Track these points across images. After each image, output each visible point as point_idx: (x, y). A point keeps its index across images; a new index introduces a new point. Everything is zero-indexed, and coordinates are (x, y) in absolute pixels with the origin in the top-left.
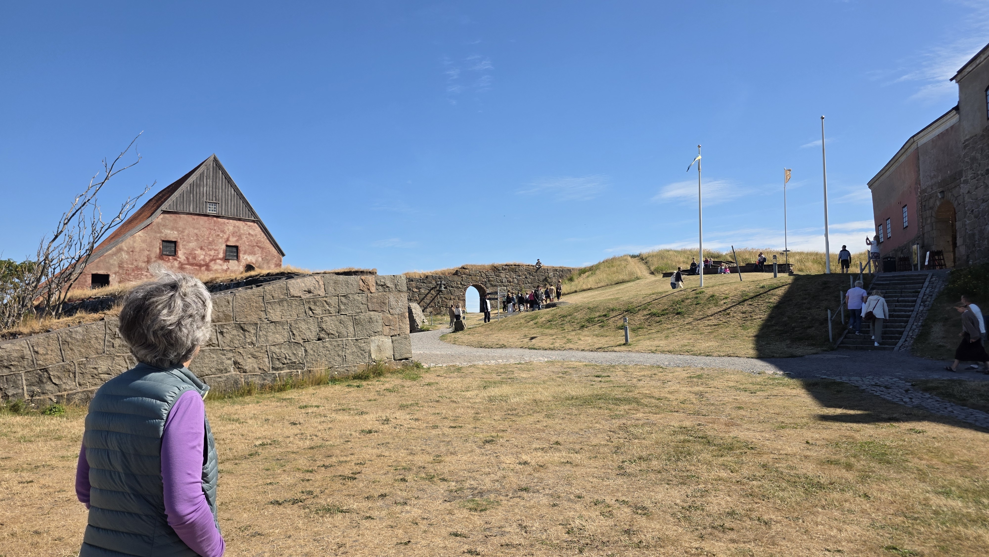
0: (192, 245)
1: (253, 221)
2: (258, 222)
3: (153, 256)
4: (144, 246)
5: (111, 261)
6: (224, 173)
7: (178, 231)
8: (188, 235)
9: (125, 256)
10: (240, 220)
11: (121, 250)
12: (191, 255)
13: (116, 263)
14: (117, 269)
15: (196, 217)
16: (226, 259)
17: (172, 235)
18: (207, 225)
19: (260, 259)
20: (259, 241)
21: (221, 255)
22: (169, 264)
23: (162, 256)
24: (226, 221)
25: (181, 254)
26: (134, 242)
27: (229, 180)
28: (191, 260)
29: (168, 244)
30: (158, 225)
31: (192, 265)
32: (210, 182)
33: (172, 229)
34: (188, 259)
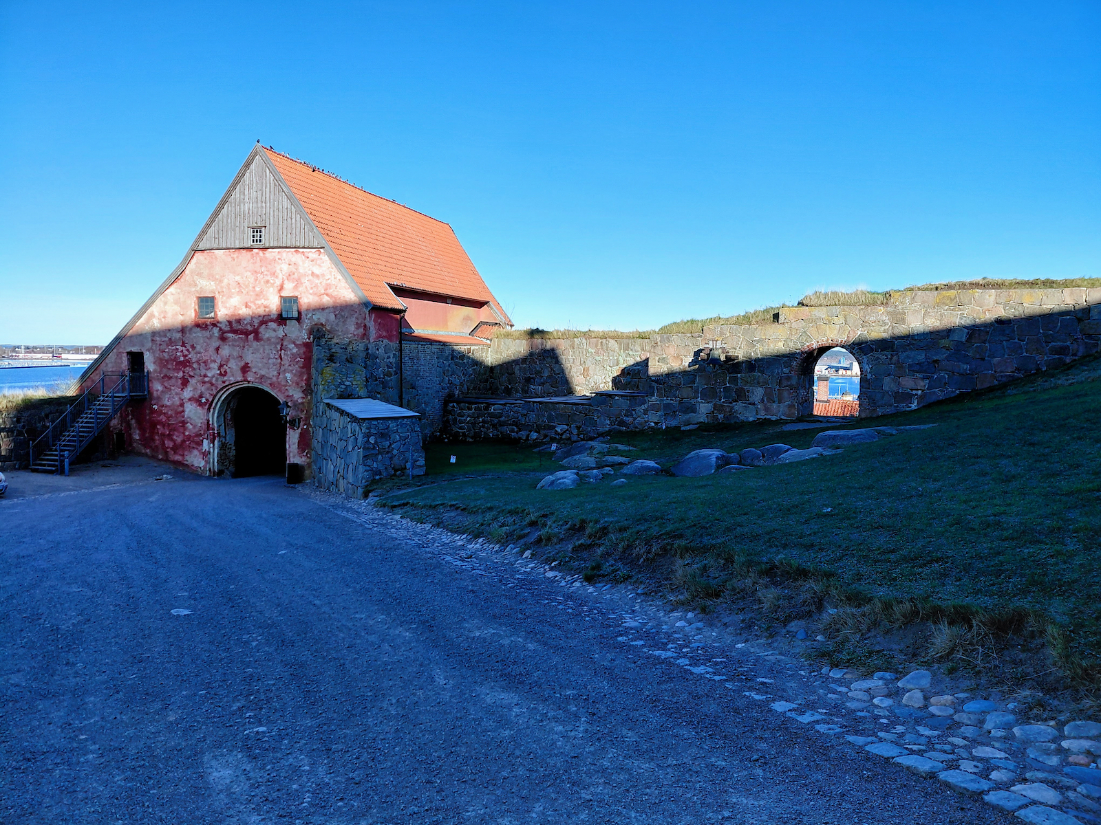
0: (234, 301)
3: (188, 322)
4: (177, 307)
5: (144, 333)
7: (215, 280)
8: (228, 285)
9: (157, 325)
10: (299, 247)
11: (152, 316)
12: (234, 317)
13: (149, 335)
14: (150, 344)
15: (235, 253)
16: (282, 320)
17: (207, 287)
18: (250, 265)
19: (333, 317)
20: (328, 286)
21: (275, 314)
22: (207, 333)
23: (198, 321)
24: (277, 255)
25: (221, 316)
26: (166, 303)
28: (235, 326)
29: (205, 302)
30: (192, 273)
31: (235, 332)
32: (254, 193)
33: (208, 278)
34: (230, 323)
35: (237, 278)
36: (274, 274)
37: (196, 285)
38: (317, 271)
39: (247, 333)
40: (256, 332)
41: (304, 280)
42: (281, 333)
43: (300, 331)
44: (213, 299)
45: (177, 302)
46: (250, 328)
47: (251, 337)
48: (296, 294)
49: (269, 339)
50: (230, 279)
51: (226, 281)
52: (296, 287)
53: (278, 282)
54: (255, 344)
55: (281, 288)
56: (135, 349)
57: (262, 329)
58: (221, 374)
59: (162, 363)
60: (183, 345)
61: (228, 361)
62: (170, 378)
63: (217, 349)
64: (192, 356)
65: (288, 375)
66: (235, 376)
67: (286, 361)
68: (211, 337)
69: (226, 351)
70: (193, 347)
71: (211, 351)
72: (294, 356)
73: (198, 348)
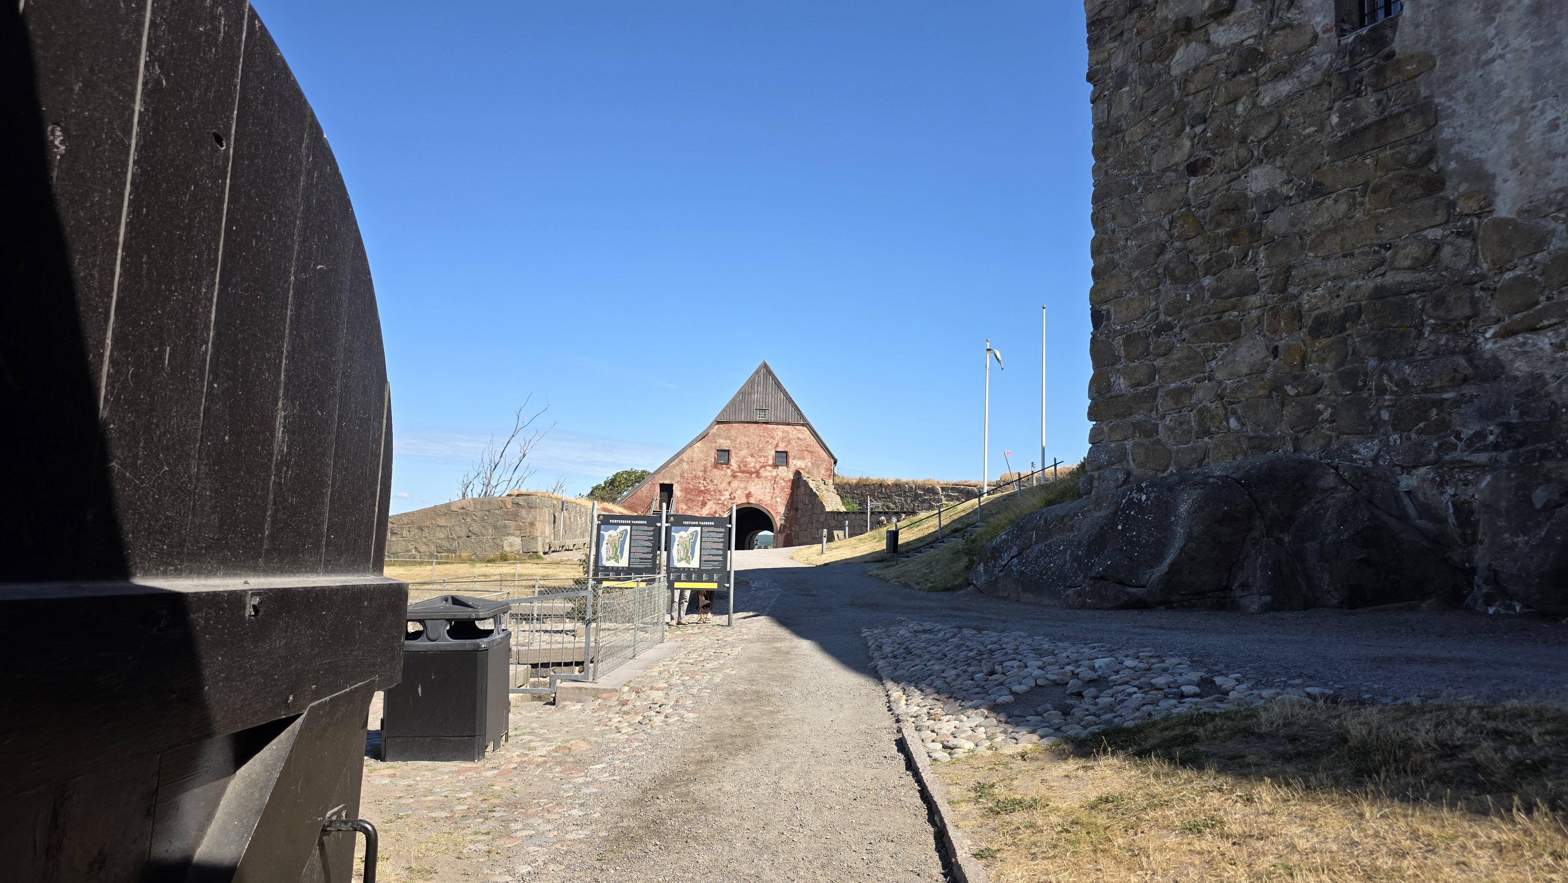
0: (743, 453)
1: (803, 425)
2: (806, 424)
3: (709, 465)
4: (702, 456)
5: (674, 471)
6: (774, 378)
7: (731, 439)
8: (740, 443)
9: (685, 466)
10: (788, 424)
11: (682, 460)
12: (743, 463)
13: (678, 473)
14: (679, 479)
15: (746, 425)
16: (775, 466)
17: (725, 444)
18: (757, 432)
19: (810, 464)
20: (809, 445)
21: (771, 462)
22: (723, 472)
23: (717, 465)
24: (775, 426)
25: (733, 462)
26: (693, 453)
27: (778, 385)
28: (743, 468)
29: (722, 453)
30: (714, 434)
31: (743, 472)
32: (761, 389)
33: (726, 438)
34: (739, 466)
35: (747, 439)
36: (772, 438)
37: (716, 442)
38: (801, 436)
39: (751, 473)
40: (757, 473)
41: (793, 442)
42: (774, 474)
43: (788, 472)
44: (728, 451)
45: (701, 452)
46: (753, 470)
47: (754, 475)
48: (786, 450)
49: (766, 477)
50: (742, 439)
51: (738, 440)
52: (786, 446)
53: (775, 442)
54: (756, 479)
55: (777, 446)
56: (666, 482)
57: (762, 471)
58: (731, 499)
59: (686, 491)
60: (705, 479)
61: (736, 490)
62: (693, 501)
63: (729, 483)
64: (711, 487)
65: (778, 500)
66: (741, 500)
67: (777, 491)
68: (725, 475)
69: (735, 484)
70: (712, 481)
71: (725, 484)
72: (782, 489)
73: (715, 482)
